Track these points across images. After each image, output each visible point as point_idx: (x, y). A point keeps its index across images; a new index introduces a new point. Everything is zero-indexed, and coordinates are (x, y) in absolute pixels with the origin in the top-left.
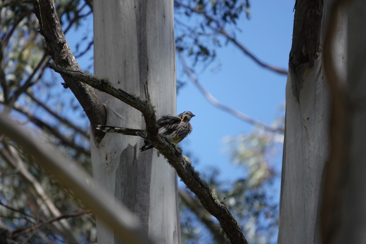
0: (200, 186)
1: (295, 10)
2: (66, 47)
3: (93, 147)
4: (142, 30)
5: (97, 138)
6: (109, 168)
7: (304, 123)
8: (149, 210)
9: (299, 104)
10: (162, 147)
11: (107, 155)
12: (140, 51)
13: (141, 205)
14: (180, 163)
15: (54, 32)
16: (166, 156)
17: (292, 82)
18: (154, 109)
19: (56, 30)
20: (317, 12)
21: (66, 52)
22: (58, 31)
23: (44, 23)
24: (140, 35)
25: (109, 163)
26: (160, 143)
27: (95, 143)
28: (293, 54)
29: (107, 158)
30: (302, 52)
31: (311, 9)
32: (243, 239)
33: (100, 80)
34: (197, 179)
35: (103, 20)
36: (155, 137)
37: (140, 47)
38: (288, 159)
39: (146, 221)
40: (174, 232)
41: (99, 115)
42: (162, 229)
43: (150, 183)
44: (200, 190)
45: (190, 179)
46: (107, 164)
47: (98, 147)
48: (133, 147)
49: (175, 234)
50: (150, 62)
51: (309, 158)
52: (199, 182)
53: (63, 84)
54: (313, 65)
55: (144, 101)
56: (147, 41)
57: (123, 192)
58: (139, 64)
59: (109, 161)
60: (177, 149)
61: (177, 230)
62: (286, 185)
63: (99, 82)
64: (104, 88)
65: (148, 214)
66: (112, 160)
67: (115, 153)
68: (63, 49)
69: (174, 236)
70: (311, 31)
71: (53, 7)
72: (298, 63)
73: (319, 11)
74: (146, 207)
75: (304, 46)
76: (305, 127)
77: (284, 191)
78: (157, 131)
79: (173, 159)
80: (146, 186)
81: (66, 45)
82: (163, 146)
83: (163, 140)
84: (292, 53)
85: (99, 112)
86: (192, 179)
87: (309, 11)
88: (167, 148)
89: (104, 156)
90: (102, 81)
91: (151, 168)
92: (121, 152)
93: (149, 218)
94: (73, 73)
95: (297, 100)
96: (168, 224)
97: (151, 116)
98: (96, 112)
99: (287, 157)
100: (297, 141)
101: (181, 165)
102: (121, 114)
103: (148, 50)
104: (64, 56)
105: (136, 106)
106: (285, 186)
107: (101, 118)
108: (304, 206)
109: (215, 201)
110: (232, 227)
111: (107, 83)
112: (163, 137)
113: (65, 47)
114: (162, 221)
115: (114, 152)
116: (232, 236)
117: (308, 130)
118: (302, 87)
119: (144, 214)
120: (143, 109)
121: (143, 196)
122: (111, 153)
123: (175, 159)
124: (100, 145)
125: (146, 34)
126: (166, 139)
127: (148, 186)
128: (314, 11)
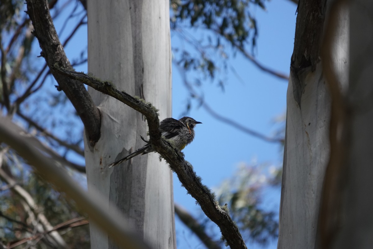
0: (201, 192)
1: (297, 13)
2: (60, 49)
3: (87, 151)
4: (138, 31)
5: (91, 142)
6: (103, 173)
7: (305, 128)
8: (144, 216)
9: (300, 109)
10: (164, 151)
11: (101, 159)
12: (136, 52)
13: (135, 211)
14: (182, 168)
15: (48, 34)
16: (168, 161)
17: (293, 87)
18: (157, 113)
19: (50, 32)
20: (320, 15)
21: (60, 54)
22: (51, 32)
23: (37, 24)
24: (135, 37)
25: (103, 167)
26: (163, 148)
27: (89, 147)
28: (295, 58)
29: (101, 163)
30: (304, 56)
31: (314, 12)
32: (244, 246)
33: (103, 83)
34: (198, 184)
35: (98, 22)
36: (158, 141)
37: (136, 49)
38: (289, 165)
39: (141, 227)
40: (170, 238)
41: (93, 119)
42: (157, 236)
43: (145, 188)
44: (202, 195)
45: (192, 185)
46: (102, 169)
47: (92, 151)
48: (128, 151)
49: (170, 241)
50: (145, 65)
51: (310, 165)
52: (200, 187)
53: (56, 86)
54: (315, 70)
55: (148, 105)
56: (143, 43)
57: (118, 198)
58: (134, 66)
59: (103, 165)
60: (179, 154)
61: (172, 236)
62: (286, 191)
63: (102, 84)
64: (108, 91)
65: (142, 220)
66: (106, 165)
67: (110, 157)
68: (57, 51)
69: (169, 243)
70: (313, 35)
71: (47, 7)
72: (300, 67)
73: (322, 14)
74: (141, 212)
75: (306, 50)
76: (307, 133)
77: (284, 198)
78: (160, 135)
79: (176, 164)
80: (141, 191)
81: (60, 47)
82: (166, 151)
83: (166, 144)
84: (294, 56)
85: (94, 115)
86: (194, 185)
87: (312, 14)
88: (170, 153)
89: (98, 160)
90: (106, 83)
91: (146, 173)
92: (116, 156)
93: (144, 224)
94: (76, 75)
95: (298, 106)
96: (163, 231)
97: (155, 120)
98: (90, 115)
99: (287, 163)
100: (298, 146)
101: (183, 170)
102: (116, 118)
103: (143, 53)
104: (58, 58)
105: (140, 109)
106: (285, 193)
107: (95, 121)
108: (305, 213)
109: (217, 207)
110: (232, 234)
111: (110, 86)
112: (165, 141)
113: (58, 48)
114: (158, 227)
115: (108, 156)
116: (232, 243)
117: (309, 135)
118: (304, 92)
119: (139, 220)
120: (146, 113)
121: (138, 201)
122: (105, 157)
123: (177, 164)
124: (94, 149)
125: (142, 35)
126: (169, 144)
127: (143, 191)
128: (317, 14)
